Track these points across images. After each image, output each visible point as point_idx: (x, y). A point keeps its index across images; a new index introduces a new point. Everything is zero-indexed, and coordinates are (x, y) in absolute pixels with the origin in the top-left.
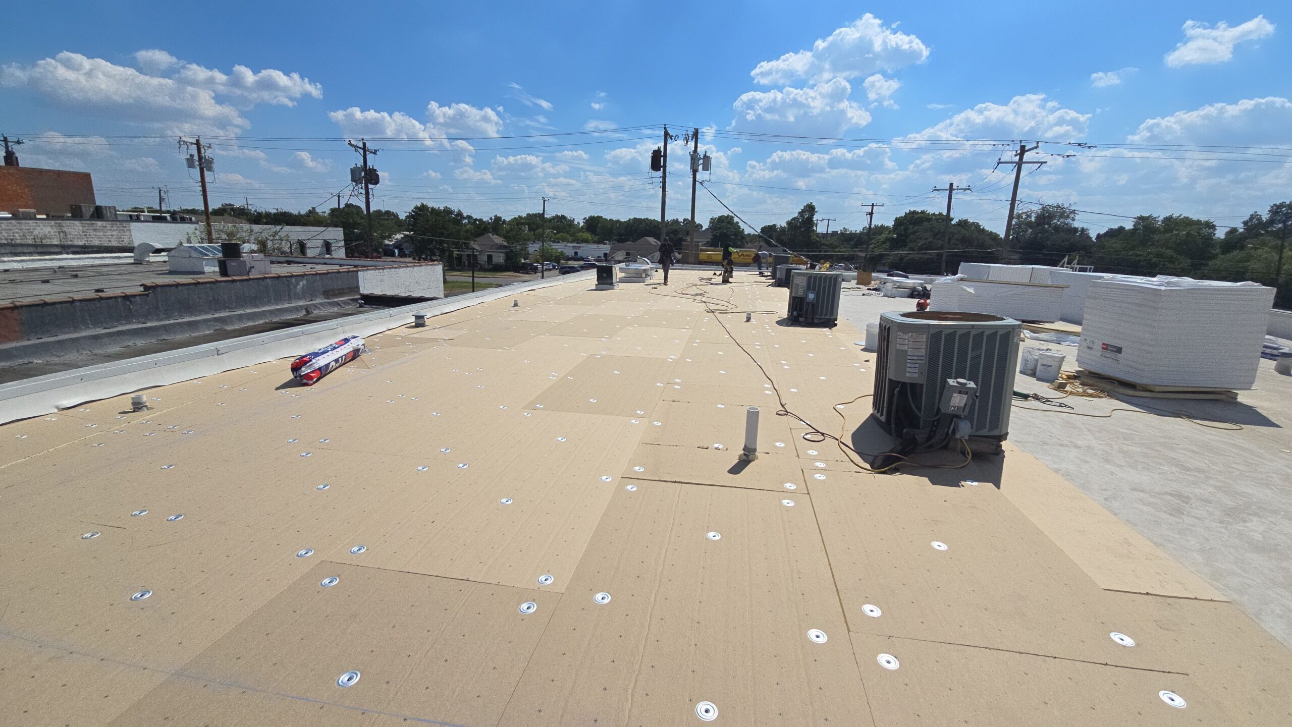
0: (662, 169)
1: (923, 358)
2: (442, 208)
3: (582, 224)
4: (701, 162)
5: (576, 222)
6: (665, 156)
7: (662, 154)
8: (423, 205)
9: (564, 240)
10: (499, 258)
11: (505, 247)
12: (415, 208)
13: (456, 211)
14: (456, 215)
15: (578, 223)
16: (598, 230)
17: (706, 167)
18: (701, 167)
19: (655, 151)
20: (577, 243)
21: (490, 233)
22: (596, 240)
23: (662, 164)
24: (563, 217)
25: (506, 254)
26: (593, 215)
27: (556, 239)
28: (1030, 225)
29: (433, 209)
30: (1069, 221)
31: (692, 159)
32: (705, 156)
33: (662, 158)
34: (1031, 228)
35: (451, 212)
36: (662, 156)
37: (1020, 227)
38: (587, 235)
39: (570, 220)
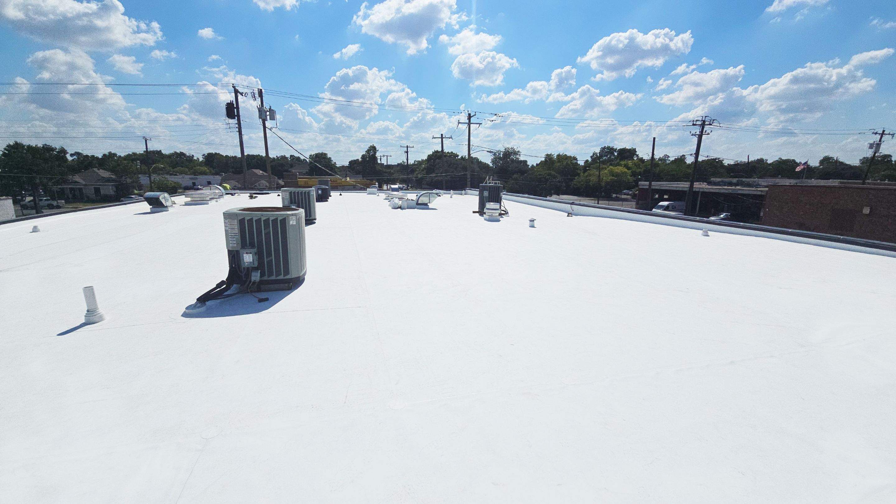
0: (236, 117)
1: (237, 234)
2: (40, 145)
3: (201, 159)
4: (268, 113)
5: (195, 158)
6: (238, 108)
7: (235, 106)
8: (16, 143)
9: (181, 173)
10: (109, 190)
11: (113, 180)
12: (7, 146)
13: (58, 148)
14: (58, 152)
15: (198, 159)
16: (215, 164)
17: (273, 118)
18: (268, 117)
19: (228, 104)
20: (195, 175)
21: (96, 167)
22: (214, 172)
23: (236, 114)
24: (182, 154)
25: (117, 187)
26: (211, 152)
27: (174, 172)
28: (500, 158)
29: (29, 147)
30: (518, 156)
31: (259, 111)
32: (270, 109)
33: (235, 110)
34: (501, 160)
35: (53, 149)
36: (235, 108)
37: (496, 160)
38: (205, 169)
39: (189, 157)
